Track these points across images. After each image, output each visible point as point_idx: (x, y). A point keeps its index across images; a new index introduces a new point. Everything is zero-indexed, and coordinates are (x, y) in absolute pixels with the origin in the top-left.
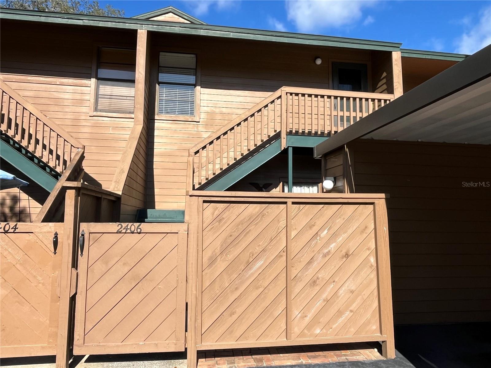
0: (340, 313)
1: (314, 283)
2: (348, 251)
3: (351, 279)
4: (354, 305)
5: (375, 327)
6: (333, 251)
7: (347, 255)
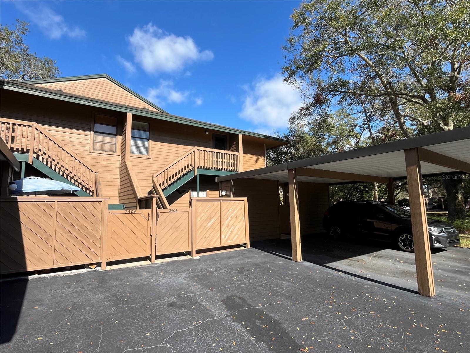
0: (235, 235)
1: (228, 226)
2: (237, 216)
3: (238, 225)
4: (239, 233)
5: (244, 239)
6: (233, 216)
7: (237, 217)
